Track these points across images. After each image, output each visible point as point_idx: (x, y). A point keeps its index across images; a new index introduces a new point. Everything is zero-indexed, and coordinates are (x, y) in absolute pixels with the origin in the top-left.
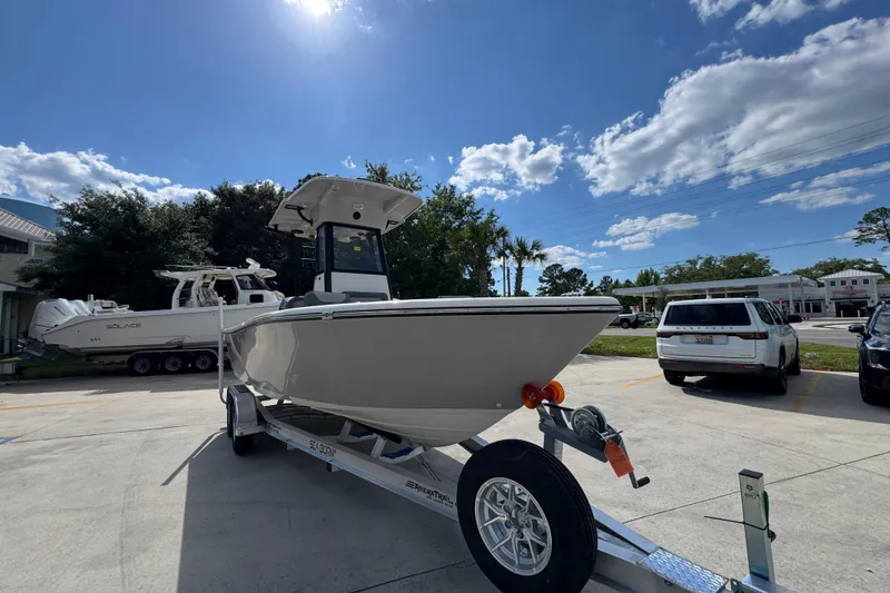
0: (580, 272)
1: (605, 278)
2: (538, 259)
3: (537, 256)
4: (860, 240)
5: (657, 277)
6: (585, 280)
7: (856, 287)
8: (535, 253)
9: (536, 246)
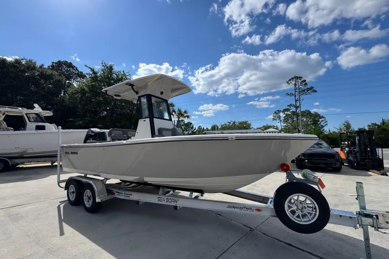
0: (191, 124)
1: (199, 127)
2: (186, 118)
3: (186, 116)
4: (274, 119)
5: (218, 127)
6: (193, 127)
8: (185, 115)
9: (185, 112)
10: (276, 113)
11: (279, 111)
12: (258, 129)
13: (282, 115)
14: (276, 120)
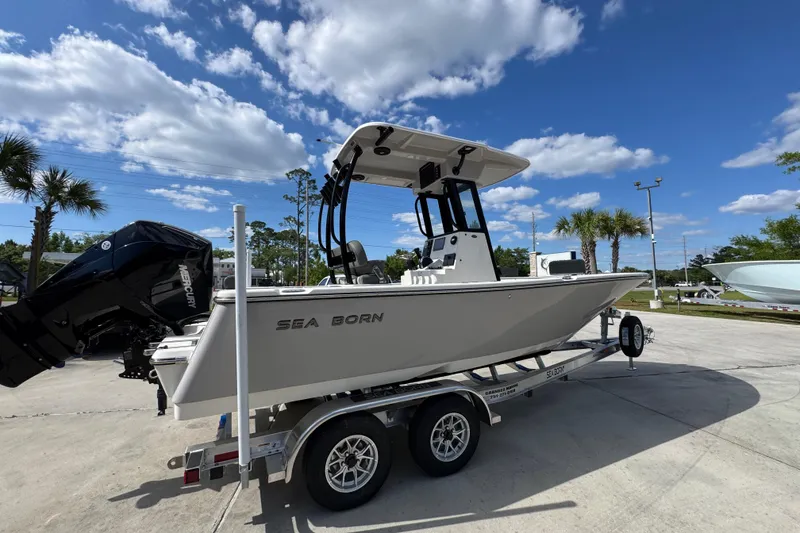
13: (249, 232)
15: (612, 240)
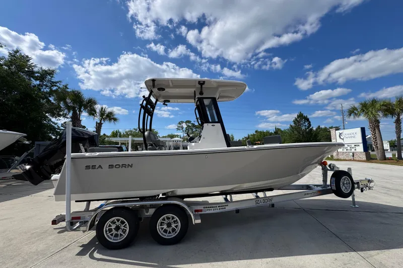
2: (113, 120)
4: (178, 129)
7: (178, 143)
8: (112, 117)
10: (179, 123)
11: (182, 122)
12: (163, 137)
13: (185, 126)
14: (179, 130)
15: (395, 119)
